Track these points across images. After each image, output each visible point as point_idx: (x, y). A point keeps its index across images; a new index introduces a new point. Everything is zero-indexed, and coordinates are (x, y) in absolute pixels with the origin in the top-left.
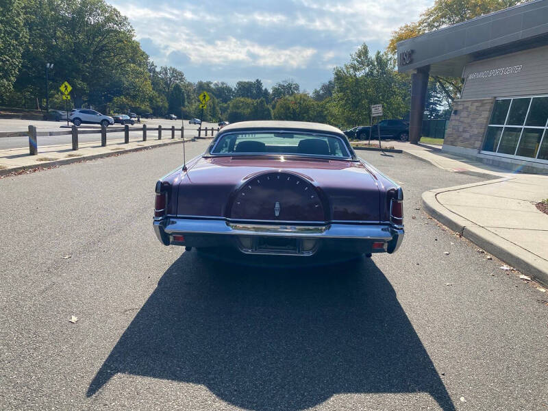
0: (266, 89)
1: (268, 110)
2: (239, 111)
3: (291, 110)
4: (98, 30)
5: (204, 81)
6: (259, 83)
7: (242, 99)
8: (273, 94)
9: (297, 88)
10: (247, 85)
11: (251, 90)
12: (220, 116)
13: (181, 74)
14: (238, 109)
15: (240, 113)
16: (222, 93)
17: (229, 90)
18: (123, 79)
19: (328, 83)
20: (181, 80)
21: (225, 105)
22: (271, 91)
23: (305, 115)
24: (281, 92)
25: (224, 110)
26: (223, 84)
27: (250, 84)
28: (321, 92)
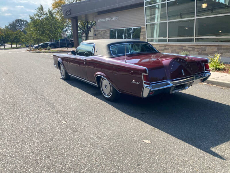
19: (12, 23)
28: (9, 27)
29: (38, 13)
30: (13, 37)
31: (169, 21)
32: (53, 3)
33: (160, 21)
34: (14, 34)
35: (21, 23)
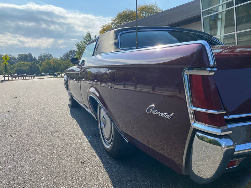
0: (34, 57)
1: (38, 67)
2: (21, 68)
3: (52, 65)
6: (30, 54)
7: (23, 62)
8: (39, 60)
9: (51, 56)
10: (24, 56)
11: (27, 58)
12: (10, 71)
14: (21, 67)
15: (22, 69)
16: (12, 61)
17: (14, 59)
21: (12, 66)
22: (37, 58)
23: (59, 68)
24: (43, 59)
25: (12, 69)
27: (26, 56)
28: (63, 58)
29: (85, 40)
30: (64, 66)
31: (238, 32)
32: (100, 30)
33: (224, 34)
34: (65, 63)
35: (74, 54)
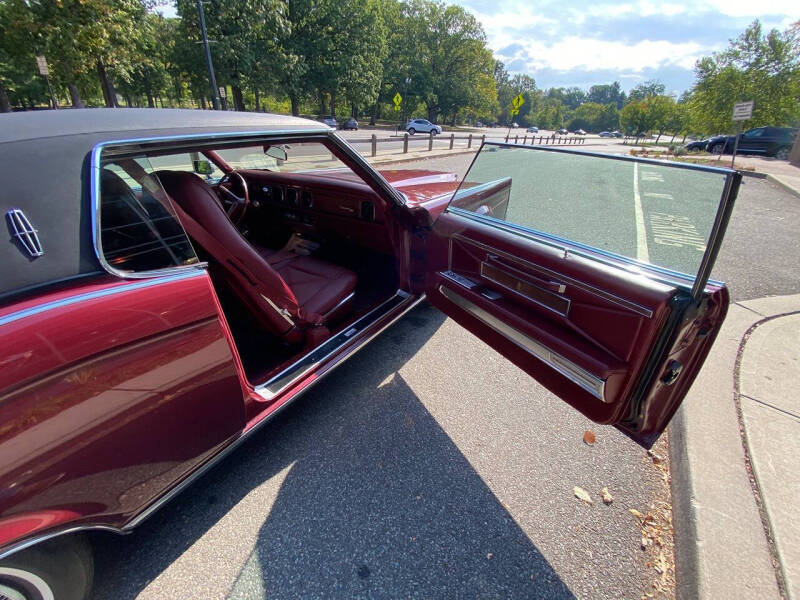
0: (623, 93)
1: (618, 116)
3: (639, 116)
4: (456, 40)
5: (556, 88)
6: (616, 86)
7: (590, 105)
8: (630, 98)
9: (662, 89)
10: (602, 90)
11: (606, 95)
12: (561, 123)
13: (533, 82)
14: (583, 116)
15: (584, 120)
16: (572, 100)
17: (581, 96)
18: (470, 90)
20: (532, 87)
21: (572, 112)
22: (628, 94)
24: (640, 95)
25: (569, 118)
26: (576, 89)
27: (606, 88)
